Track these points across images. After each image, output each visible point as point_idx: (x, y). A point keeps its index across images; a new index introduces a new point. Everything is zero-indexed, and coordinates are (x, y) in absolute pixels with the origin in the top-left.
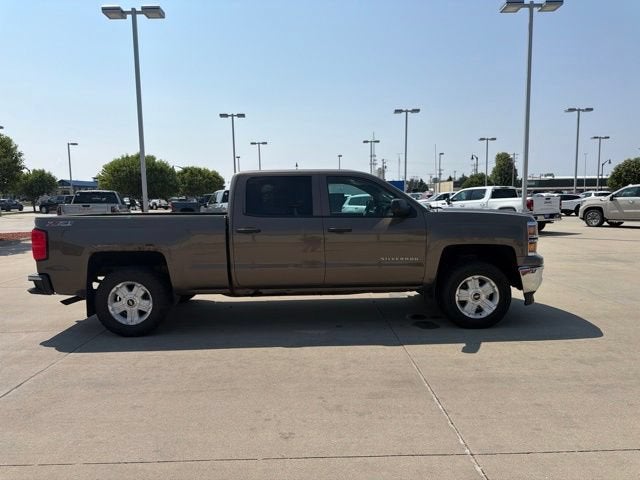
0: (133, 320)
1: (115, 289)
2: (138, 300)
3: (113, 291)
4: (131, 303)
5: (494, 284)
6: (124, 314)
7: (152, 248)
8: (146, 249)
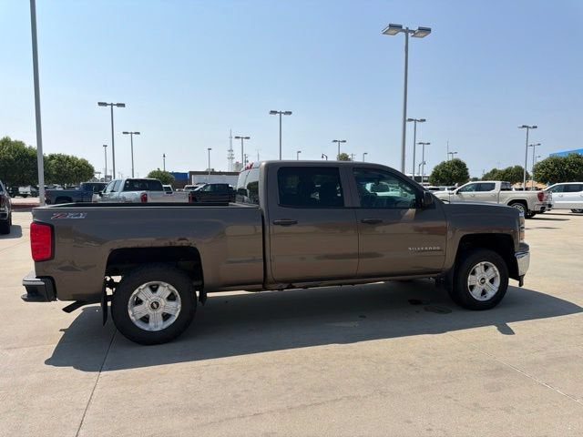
0: (157, 325)
1: (137, 291)
2: (163, 302)
3: (135, 293)
4: (155, 306)
5: (496, 269)
6: (146, 319)
7: (185, 243)
8: (179, 244)
